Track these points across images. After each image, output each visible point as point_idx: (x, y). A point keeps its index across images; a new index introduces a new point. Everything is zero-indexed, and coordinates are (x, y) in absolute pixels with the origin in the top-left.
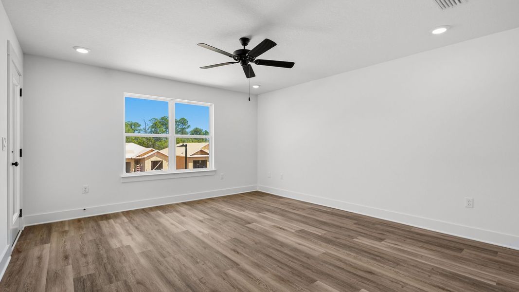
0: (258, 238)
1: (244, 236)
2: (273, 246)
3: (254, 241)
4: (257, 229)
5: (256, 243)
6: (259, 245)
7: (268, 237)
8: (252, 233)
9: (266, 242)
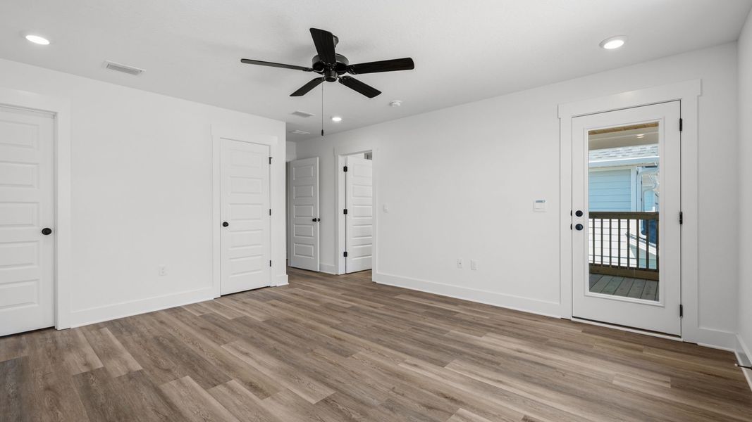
0: (308, 359)
1: (332, 363)
2: (287, 348)
3: (314, 354)
4: (308, 380)
5: (312, 351)
6: (308, 348)
7: (289, 363)
8: (318, 369)
9: (295, 353)
